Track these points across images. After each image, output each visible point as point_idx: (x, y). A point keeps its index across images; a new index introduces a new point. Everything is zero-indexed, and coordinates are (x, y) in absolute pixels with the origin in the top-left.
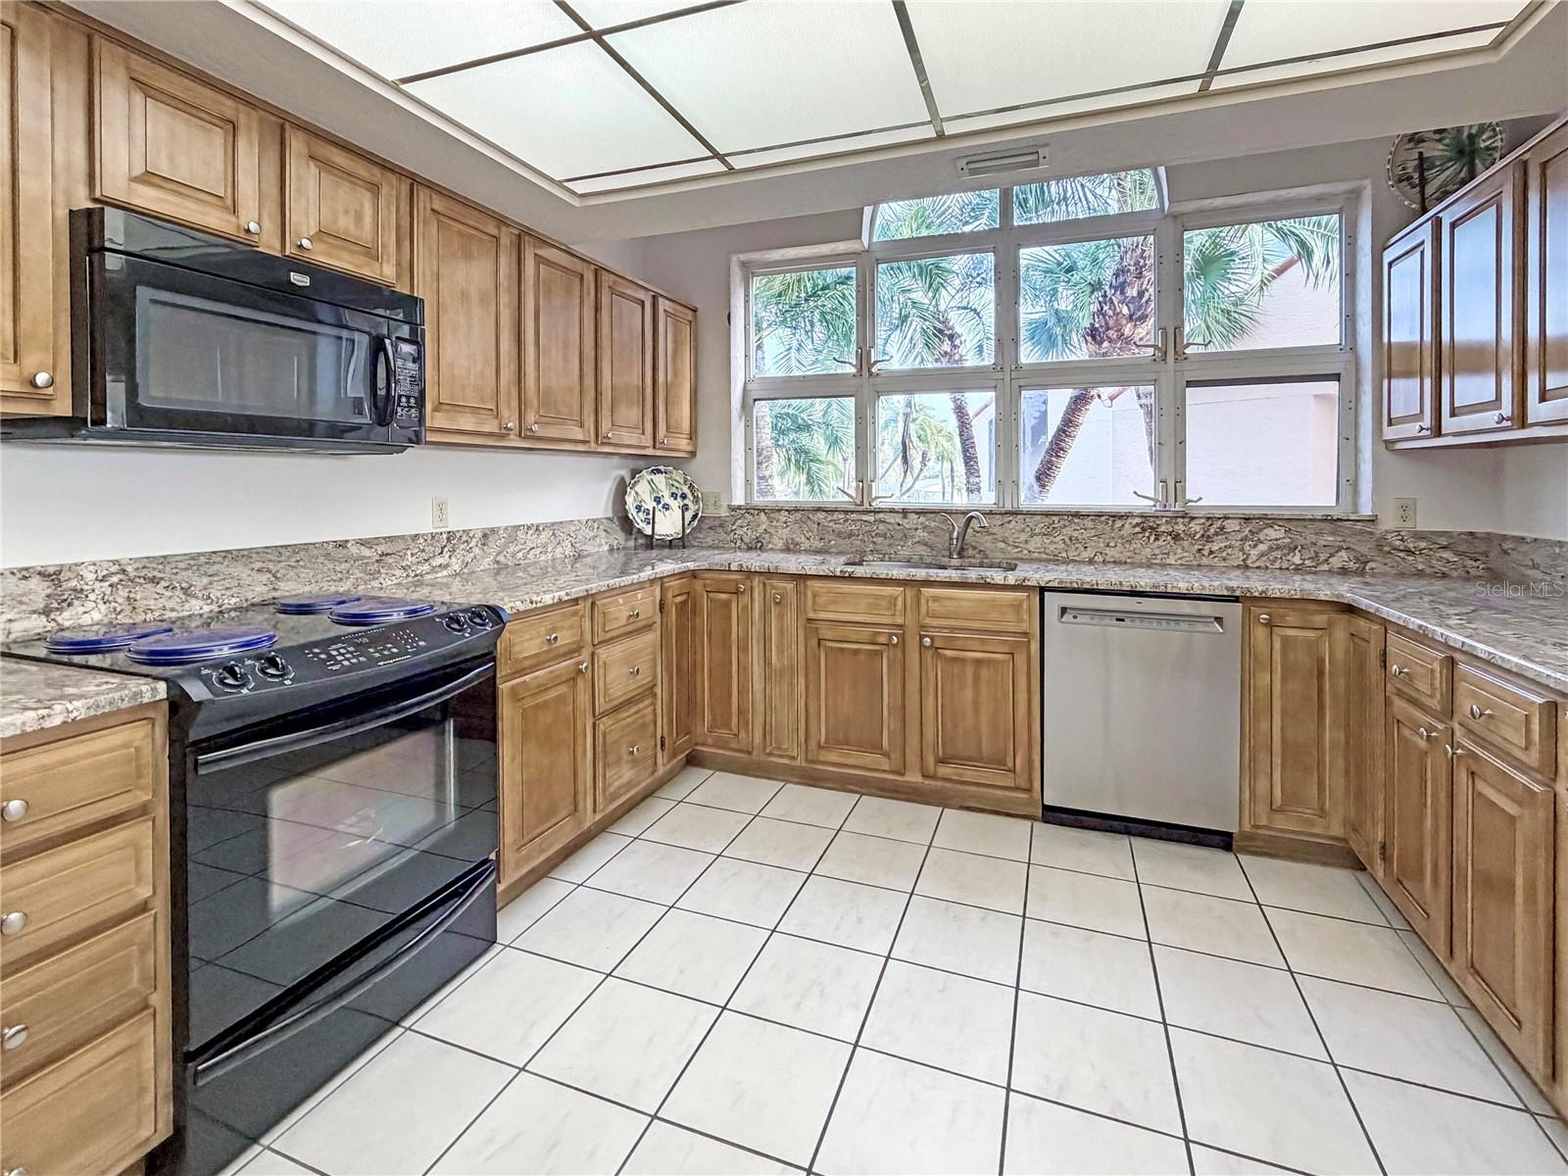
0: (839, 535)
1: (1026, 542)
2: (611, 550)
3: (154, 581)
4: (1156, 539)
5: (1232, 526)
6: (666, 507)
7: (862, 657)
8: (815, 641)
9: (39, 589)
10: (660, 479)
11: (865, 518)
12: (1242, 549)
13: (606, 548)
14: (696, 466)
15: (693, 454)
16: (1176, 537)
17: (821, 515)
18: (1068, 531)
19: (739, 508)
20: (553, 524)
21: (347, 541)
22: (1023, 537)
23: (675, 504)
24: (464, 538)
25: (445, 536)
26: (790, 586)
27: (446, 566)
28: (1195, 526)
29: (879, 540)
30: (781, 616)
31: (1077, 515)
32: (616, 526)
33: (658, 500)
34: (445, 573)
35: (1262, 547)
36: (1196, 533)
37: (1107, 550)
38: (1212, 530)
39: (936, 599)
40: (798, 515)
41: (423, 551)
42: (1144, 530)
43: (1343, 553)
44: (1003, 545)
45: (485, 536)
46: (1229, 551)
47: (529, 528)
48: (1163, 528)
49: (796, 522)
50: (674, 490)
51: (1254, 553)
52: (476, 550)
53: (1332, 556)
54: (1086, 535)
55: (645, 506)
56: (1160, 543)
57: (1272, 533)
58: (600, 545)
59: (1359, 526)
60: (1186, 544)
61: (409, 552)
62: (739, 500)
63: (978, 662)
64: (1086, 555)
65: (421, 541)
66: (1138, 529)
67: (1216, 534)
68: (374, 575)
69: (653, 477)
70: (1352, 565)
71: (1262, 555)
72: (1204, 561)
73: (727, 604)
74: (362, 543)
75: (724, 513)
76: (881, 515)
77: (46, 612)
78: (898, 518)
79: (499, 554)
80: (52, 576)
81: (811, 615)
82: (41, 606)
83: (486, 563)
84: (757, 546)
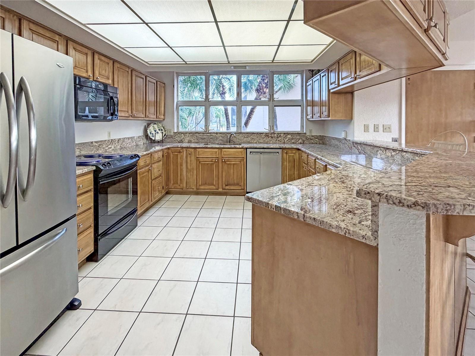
0: (202, 139)
1: (243, 139)
5: (282, 135)
6: (158, 133)
7: (209, 165)
8: (199, 162)
11: (208, 135)
12: (284, 139)
14: (164, 123)
15: (164, 119)
16: (272, 137)
17: (197, 134)
18: (252, 137)
19: (176, 133)
20: (132, 137)
21: (93, 142)
22: (242, 138)
23: (160, 132)
24: (115, 141)
25: (111, 140)
26: (193, 150)
27: (111, 148)
28: (275, 135)
29: (211, 140)
30: (190, 157)
31: (253, 133)
32: (144, 138)
33: (155, 131)
34: (111, 149)
35: (287, 139)
36: (275, 137)
37: (259, 141)
39: (225, 151)
40: (192, 134)
41: (107, 144)
43: (301, 140)
44: (238, 140)
45: (118, 140)
46: (281, 140)
47: (127, 138)
48: (269, 136)
49: (191, 136)
50: (159, 128)
52: (117, 144)
53: (299, 140)
54: (255, 137)
55: (152, 133)
56: (269, 139)
57: (289, 136)
58: (141, 142)
59: (303, 135)
60: (274, 139)
61: (104, 144)
62: (176, 131)
63: (234, 164)
64: (255, 142)
65: (106, 142)
66: (265, 136)
67: (279, 137)
68: (98, 149)
69: (154, 125)
70: (302, 142)
72: (277, 142)
73: (178, 155)
74: (96, 142)
75: (172, 134)
76: (211, 134)
78: (215, 135)
79: (121, 144)
81: (198, 156)
83: (119, 147)
84: (181, 142)
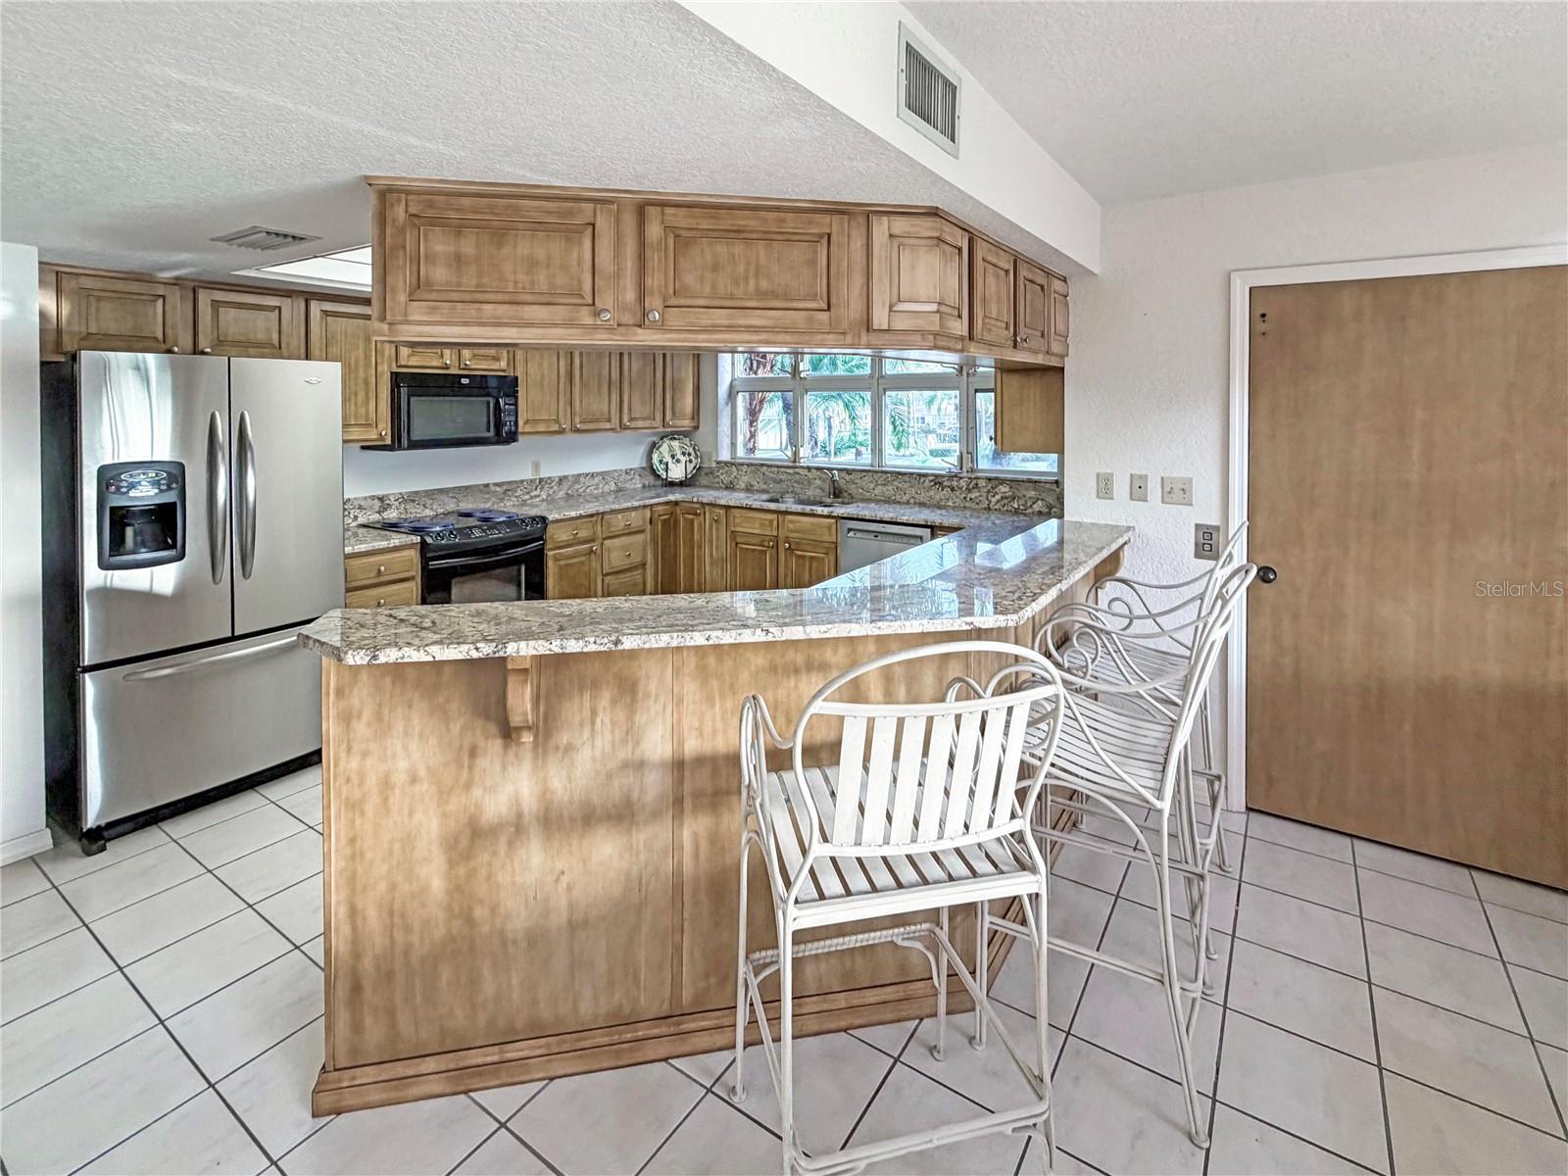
0: (775, 481)
1: (874, 489)
2: (644, 486)
3: (413, 501)
4: (942, 490)
5: (982, 483)
6: (678, 461)
7: (756, 553)
8: (734, 544)
9: (377, 504)
10: (675, 444)
11: (788, 471)
12: (987, 498)
13: (640, 486)
14: (699, 435)
15: (696, 428)
16: (953, 489)
17: (765, 468)
18: (896, 483)
19: (726, 463)
20: (602, 472)
21: (489, 484)
22: (872, 486)
23: (683, 459)
24: (549, 482)
25: (538, 481)
26: (722, 512)
27: (538, 496)
28: (963, 483)
29: (796, 485)
30: (717, 529)
31: (899, 473)
32: (648, 473)
33: (673, 457)
34: (538, 499)
35: (998, 497)
37: (916, 496)
38: (971, 486)
39: (791, 522)
40: (753, 468)
41: (526, 488)
42: (935, 484)
43: (1040, 502)
44: (861, 491)
45: (560, 480)
47: (587, 475)
48: (945, 484)
49: (752, 472)
50: (683, 450)
51: (994, 500)
52: (555, 488)
53: (1034, 503)
54: (906, 485)
55: (665, 460)
56: (944, 492)
57: (1004, 489)
58: (635, 484)
59: (1048, 486)
60: (957, 493)
61: (519, 489)
62: (725, 455)
63: (812, 558)
64: (905, 498)
65: (525, 483)
66: (931, 484)
68: (502, 500)
69: (670, 442)
70: (1044, 510)
71: (998, 502)
72: (967, 504)
73: (692, 521)
74: (496, 485)
75: (714, 465)
76: (796, 470)
77: (379, 512)
78: (806, 472)
79: (569, 489)
80: (381, 499)
81: (733, 529)
82: (377, 510)
83: (562, 494)
84: (730, 487)
